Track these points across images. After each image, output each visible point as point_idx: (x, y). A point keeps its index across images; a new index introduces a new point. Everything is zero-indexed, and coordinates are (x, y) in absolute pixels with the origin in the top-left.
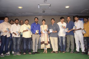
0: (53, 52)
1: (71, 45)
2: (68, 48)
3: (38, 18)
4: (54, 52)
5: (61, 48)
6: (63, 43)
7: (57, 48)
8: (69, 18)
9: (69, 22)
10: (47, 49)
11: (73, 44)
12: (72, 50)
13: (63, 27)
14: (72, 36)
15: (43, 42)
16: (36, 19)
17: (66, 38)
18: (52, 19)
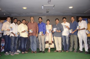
1: (74, 44)
2: (71, 48)
5: (65, 47)
6: (66, 43)
7: (61, 47)
8: (72, 18)
9: (73, 22)
11: (76, 43)
12: (75, 50)
16: (40, 19)
17: (69, 37)
18: (56, 19)
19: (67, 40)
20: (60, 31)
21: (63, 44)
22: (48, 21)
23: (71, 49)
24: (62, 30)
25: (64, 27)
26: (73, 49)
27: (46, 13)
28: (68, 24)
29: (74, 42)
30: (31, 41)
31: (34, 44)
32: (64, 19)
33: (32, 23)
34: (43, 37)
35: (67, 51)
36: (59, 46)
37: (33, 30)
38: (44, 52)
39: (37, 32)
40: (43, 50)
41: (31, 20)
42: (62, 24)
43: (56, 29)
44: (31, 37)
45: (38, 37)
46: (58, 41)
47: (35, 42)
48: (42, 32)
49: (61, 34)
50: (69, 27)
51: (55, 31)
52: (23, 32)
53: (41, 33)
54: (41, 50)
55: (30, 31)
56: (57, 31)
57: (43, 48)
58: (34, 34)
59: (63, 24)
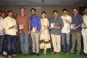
0: (53, 53)
1: (76, 44)
2: (73, 48)
3: (35, 10)
4: (55, 53)
5: (64, 47)
6: (66, 42)
7: (60, 48)
8: (75, 10)
9: (75, 15)
10: (47, 49)
12: (78, 52)
13: (67, 21)
14: (79, 34)
15: (43, 40)
16: (33, 11)
17: (71, 35)
18: (54, 11)
19: (68, 39)
20: (59, 27)
21: (63, 44)
22: (44, 14)
23: (72, 51)
24: (62, 26)
25: (64, 22)
26: (76, 50)
27: (41, 2)
28: (69, 18)
29: (76, 41)
30: (22, 40)
31: (25, 44)
32: (65, 11)
33: (23, 15)
34: (37, 35)
35: (67, 52)
36: (58, 46)
37: (24, 26)
38: (38, 55)
39: (30, 28)
40: (37, 52)
41: (22, 12)
42: (61, 17)
43: (54, 24)
44: (21, 35)
45: (30, 35)
46: (57, 40)
47: (27, 41)
48: (36, 28)
49: (61, 31)
50: (71, 21)
51: (53, 27)
52: (10, 28)
53: (34, 30)
54: (34, 52)
55: (20, 26)
56: (56, 28)
57: (37, 49)
58: (25, 31)
59: (63, 17)
